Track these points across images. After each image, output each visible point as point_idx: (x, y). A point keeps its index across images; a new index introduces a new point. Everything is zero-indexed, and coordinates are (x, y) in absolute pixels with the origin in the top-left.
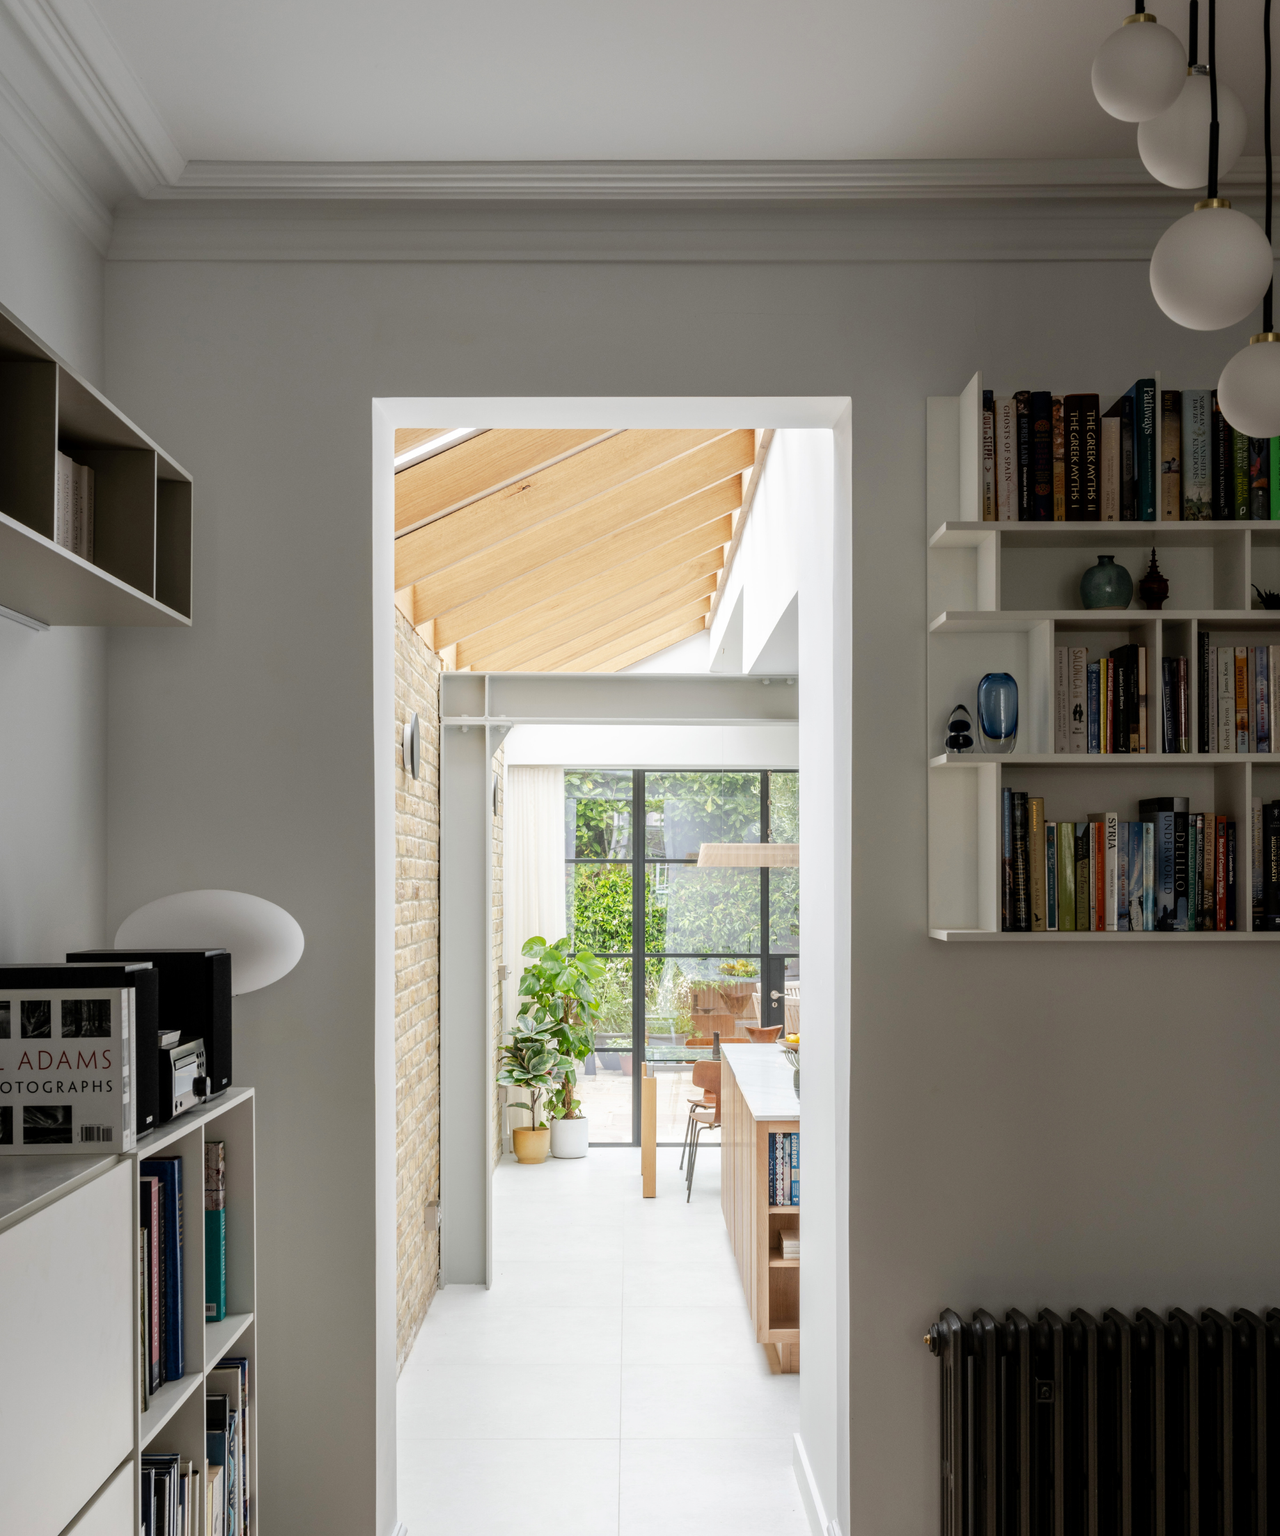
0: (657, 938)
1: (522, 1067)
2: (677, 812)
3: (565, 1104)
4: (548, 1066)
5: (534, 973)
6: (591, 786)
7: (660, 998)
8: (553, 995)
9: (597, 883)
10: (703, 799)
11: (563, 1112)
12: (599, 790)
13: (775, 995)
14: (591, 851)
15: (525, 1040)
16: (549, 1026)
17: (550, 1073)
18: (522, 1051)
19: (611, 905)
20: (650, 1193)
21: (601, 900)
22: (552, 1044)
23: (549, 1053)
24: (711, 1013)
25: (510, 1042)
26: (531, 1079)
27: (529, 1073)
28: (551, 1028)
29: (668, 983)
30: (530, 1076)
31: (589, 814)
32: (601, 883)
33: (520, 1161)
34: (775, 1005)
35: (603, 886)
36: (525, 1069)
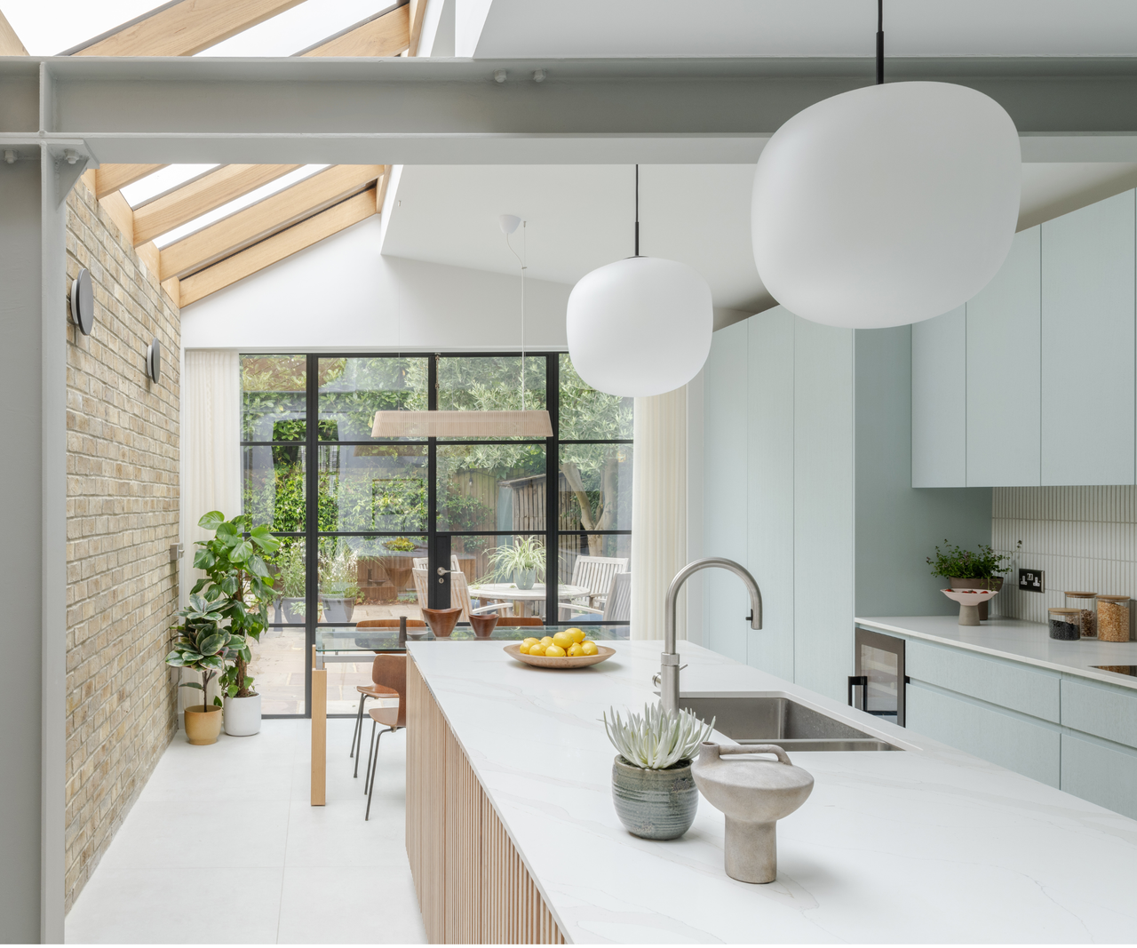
0: (331, 523)
1: (193, 648)
2: (347, 428)
3: (238, 683)
4: (220, 646)
5: (212, 548)
6: (282, 409)
7: (334, 570)
8: (227, 572)
9: (287, 483)
10: (366, 418)
11: (236, 689)
12: (288, 413)
13: (441, 571)
14: (283, 459)
15: (195, 621)
16: (221, 606)
17: (221, 653)
18: (194, 631)
19: (297, 499)
20: (318, 800)
21: (290, 495)
22: (223, 623)
23: (221, 633)
24: (384, 585)
25: (182, 621)
26: (202, 660)
27: (200, 653)
28: (223, 608)
29: (340, 558)
30: (200, 657)
31: (281, 430)
32: (289, 483)
33: (191, 742)
34: (441, 581)
35: (291, 485)
36: (196, 651)
